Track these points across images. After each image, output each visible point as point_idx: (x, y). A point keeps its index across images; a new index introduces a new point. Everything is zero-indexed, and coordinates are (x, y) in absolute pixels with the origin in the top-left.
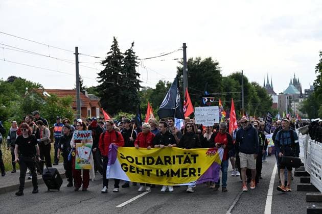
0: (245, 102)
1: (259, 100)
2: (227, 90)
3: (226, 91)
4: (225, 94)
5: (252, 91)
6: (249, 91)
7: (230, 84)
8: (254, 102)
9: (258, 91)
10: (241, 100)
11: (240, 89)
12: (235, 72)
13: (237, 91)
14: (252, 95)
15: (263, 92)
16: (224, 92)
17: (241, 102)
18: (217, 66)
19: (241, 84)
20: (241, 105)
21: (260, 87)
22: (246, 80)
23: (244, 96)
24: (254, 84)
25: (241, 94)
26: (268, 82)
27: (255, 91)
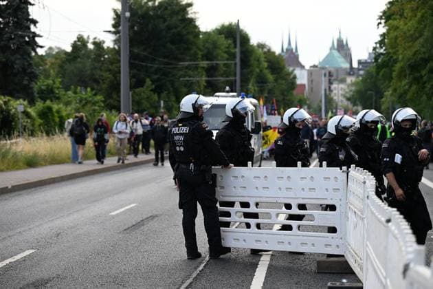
0: (242, 81)
1: (271, 77)
2: (208, 56)
3: (207, 60)
4: (204, 64)
5: (258, 60)
6: (252, 59)
7: (215, 45)
8: (262, 81)
9: (269, 61)
10: (235, 76)
11: (233, 56)
12: (227, 23)
13: (228, 60)
14: (258, 67)
15: (278, 63)
16: (203, 60)
17: (235, 81)
18: (190, 10)
19: (235, 47)
20: (236, 86)
21: (274, 53)
22: (245, 39)
23: (242, 68)
24: (261, 46)
25: (236, 64)
26: (289, 44)
27: (262, 59)
